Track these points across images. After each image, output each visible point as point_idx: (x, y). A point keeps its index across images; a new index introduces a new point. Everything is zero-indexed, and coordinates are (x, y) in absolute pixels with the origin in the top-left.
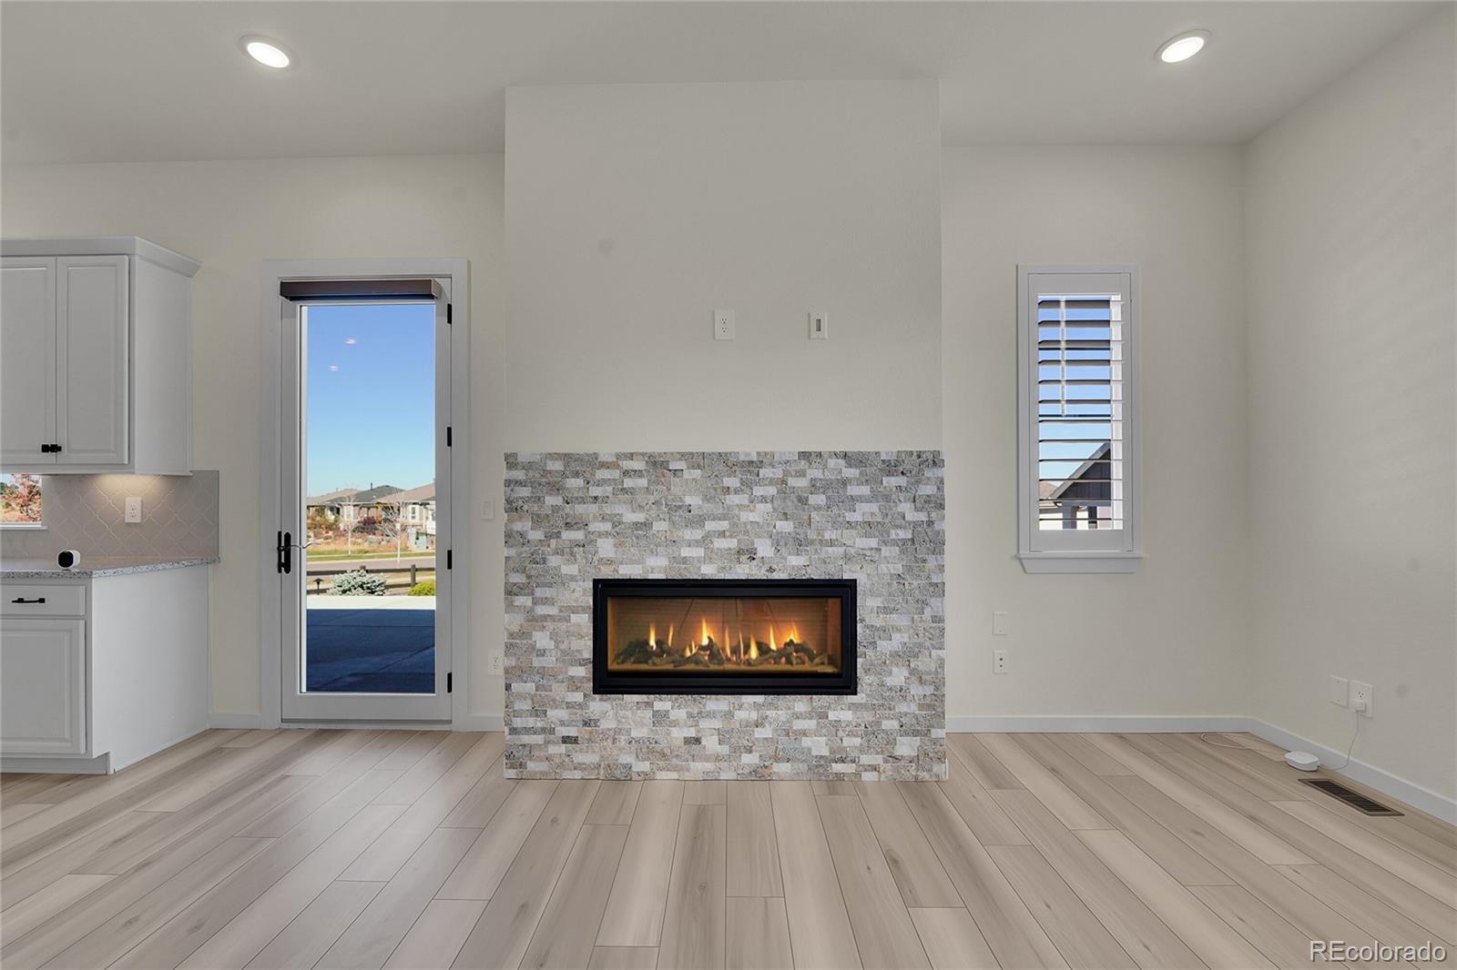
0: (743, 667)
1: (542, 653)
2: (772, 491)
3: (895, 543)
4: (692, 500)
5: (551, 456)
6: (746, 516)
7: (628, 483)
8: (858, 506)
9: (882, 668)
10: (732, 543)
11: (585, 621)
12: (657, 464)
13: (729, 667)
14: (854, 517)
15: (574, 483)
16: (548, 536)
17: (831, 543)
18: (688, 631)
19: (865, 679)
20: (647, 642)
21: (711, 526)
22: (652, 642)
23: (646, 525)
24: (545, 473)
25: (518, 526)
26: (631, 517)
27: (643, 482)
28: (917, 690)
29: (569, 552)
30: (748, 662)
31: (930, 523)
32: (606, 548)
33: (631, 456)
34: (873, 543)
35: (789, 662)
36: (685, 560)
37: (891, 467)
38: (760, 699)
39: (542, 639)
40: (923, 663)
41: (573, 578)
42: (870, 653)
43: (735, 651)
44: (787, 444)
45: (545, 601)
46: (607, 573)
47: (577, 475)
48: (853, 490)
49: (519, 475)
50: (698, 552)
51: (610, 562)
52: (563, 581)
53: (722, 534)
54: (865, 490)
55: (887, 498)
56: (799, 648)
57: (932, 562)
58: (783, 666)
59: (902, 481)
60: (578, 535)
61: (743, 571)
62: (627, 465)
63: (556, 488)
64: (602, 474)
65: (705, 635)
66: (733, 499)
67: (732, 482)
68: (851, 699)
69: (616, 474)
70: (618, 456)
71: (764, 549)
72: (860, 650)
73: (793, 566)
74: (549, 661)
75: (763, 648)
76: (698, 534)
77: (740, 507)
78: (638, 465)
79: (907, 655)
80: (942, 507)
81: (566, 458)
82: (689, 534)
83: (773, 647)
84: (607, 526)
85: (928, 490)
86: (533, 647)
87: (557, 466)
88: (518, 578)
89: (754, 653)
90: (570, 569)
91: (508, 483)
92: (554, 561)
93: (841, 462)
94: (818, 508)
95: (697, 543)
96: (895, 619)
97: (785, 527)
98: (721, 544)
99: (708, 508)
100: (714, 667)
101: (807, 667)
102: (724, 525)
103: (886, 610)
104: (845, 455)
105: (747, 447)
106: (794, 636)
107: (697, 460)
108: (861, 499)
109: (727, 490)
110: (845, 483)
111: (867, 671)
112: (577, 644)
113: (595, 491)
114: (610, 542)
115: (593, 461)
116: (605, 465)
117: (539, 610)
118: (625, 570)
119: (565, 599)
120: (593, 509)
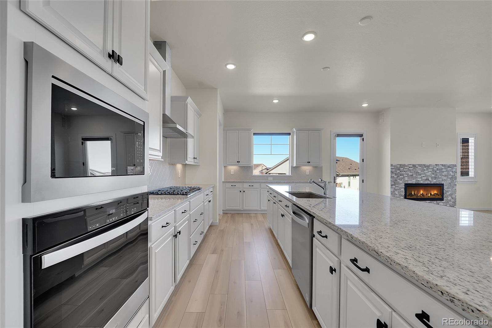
0: (428, 197)
1: (396, 195)
2: (431, 170)
3: (449, 178)
4: (419, 171)
5: (398, 164)
6: (427, 174)
7: (410, 169)
8: (444, 172)
9: (447, 197)
10: (425, 178)
11: (403, 190)
12: (414, 166)
13: (425, 197)
14: (443, 174)
15: (401, 169)
16: (398, 177)
17: (440, 178)
18: (419, 192)
19: (445, 199)
20: (412, 193)
21: (422, 175)
22: (413, 193)
23: (412, 175)
24: (397, 167)
25: (393, 175)
26: (410, 174)
27: (412, 169)
28: (452, 200)
29: (400, 179)
30: (428, 196)
31: (454, 175)
32: (406, 179)
33: (410, 165)
34: (446, 178)
35: (435, 196)
36: (418, 180)
37: (449, 167)
38: (429, 201)
39: (397, 192)
40: (453, 196)
41: (401, 183)
42: (445, 195)
43: (426, 195)
44: (434, 163)
45: (397, 187)
46: (407, 182)
47: (402, 167)
48: (443, 170)
49: (393, 167)
50: (421, 179)
51: (407, 181)
52: (399, 184)
53: (424, 177)
54: (445, 170)
55: (448, 171)
56: (436, 194)
57: (455, 181)
58: (434, 197)
59: (450, 169)
60: (402, 177)
61: (427, 182)
62: (409, 166)
63: (399, 169)
64: (406, 167)
65: (421, 192)
66: (425, 171)
67: (425, 169)
68: (443, 201)
69: (408, 167)
70: (408, 165)
71: (430, 179)
72: (444, 194)
73: (434, 181)
74: (398, 196)
75: (431, 194)
76: (420, 177)
77: (426, 172)
78: (411, 166)
79: (451, 195)
80: (456, 173)
81: (401, 165)
82: (419, 177)
83: (432, 194)
84: (407, 175)
85: (454, 170)
86: (395, 194)
87: (399, 166)
88: (393, 183)
89: (429, 195)
90: (401, 182)
91: (391, 169)
92: (398, 181)
93: (441, 166)
94: (438, 173)
95: (420, 178)
96: (449, 189)
97: (433, 175)
98: (423, 178)
99: (422, 172)
100: (423, 197)
101: (438, 197)
102: (424, 175)
103: (448, 188)
104: (442, 165)
105: (427, 163)
106: (436, 192)
107: (420, 165)
108: (444, 171)
109: (425, 170)
110: (442, 169)
111: (445, 197)
112: (402, 193)
113: (405, 170)
114: (407, 177)
115: (404, 165)
116: (406, 166)
117: (396, 188)
118: (410, 182)
119: (400, 186)
120: (404, 173)
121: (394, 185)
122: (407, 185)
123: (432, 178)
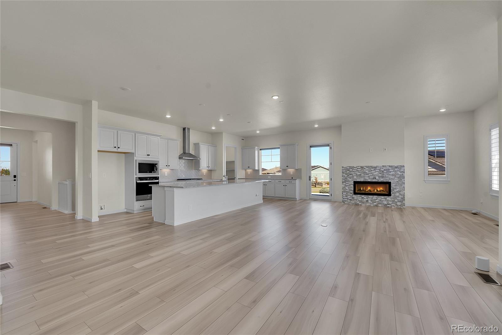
0: (374, 193)
1: (347, 190)
2: (378, 170)
3: (397, 177)
4: (367, 172)
5: (348, 167)
6: (374, 174)
7: (358, 170)
8: (391, 172)
9: (395, 193)
10: (373, 177)
11: (352, 186)
12: (362, 167)
13: (372, 192)
14: (391, 174)
15: (351, 170)
16: (348, 176)
17: (387, 177)
18: (366, 188)
19: (392, 195)
20: (361, 189)
21: (369, 175)
22: (362, 189)
23: (361, 175)
24: (347, 169)
25: (344, 175)
26: (358, 174)
27: (360, 170)
28: (400, 196)
29: (350, 178)
30: (375, 192)
31: (403, 175)
32: (355, 177)
33: (358, 166)
34: (394, 177)
35: (381, 192)
36: (366, 179)
37: (396, 167)
38: (377, 196)
39: (347, 188)
40: (401, 193)
41: (351, 181)
42: (393, 191)
43: (373, 190)
44: (380, 165)
45: (347, 183)
46: (355, 180)
47: (351, 169)
48: (390, 170)
49: (344, 169)
50: (368, 178)
51: (356, 179)
52: (349, 181)
53: (371, 176)
54: (392, 170)
55: (396, 171)
56: (382, 190)
57: (403, 180)
58: (380, 193)
59: (398, 169)
60: (352, 176)
61: (374, 180)
62: (358, 167)
63: (349, 170)
64: (354, 169)
65: (369, 188)
68: (390, 197)
69: (357, 169)
70: (357, 167)
71: (377, 178)
72: (391, 191)
73: (381, 180)
74: (348, 190)
75: (377, 190)
76: (368, 176)
77: (374, 173)
79: (399, 192)
80: (404, 172)
81: (350, 167)
82: (366, 176)
83: (379, 190)
84: (355, 175)
85: (402, 170)
86: (346, 189)
87: (349, 168)
89: (376, 191)
90: (351, 180)
91: (342, 170)
92: (348, 179)
93: (389, 167)
94: (385, 173)
95: (368, 177)
96: (397, 187)
97: (381, 175)
98: (370, 177)
99: (369, 173)
100: (370, 192)
101: (383, 193)
102: (371, 175)
103: (396, 186)
104: (389, 166)
105: (375, 165)
107: (368, 167)
108: (392, 171)
109: (372, 170)
110: (389, 169)
111: (393, 194)
112: (351, 189)
113: (354, 171)
114: (356, 177)
115: (353, 167)
116: (355, 168)
117: (347, 185)
118: (358, 180)
119: (350, 183)
120: (353, 173)
121: (344, 182)
122: (355, 183)
123: (379, 177)
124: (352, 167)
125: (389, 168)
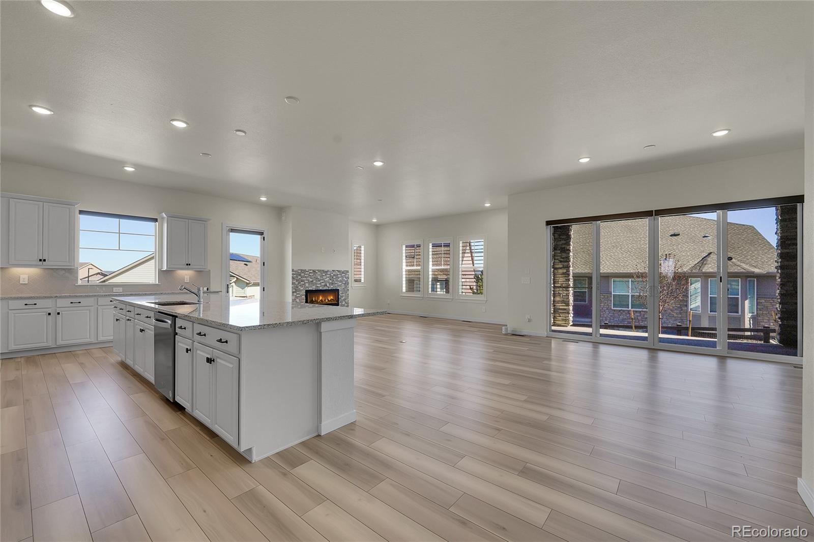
0: (326, 302)
2: (329, 276)
3: (343, 284)
4: (319, 277)
5: (299, 270)
6: (325, 280)
7: (310, 274)
8: (339, 278)
9: (342, 302)
11: (304, 297)
12: (314, 271)
13: (324, 302)
14: (339, 280)
16: (299, 283)
17: (336, 284)
18: (318, 298)
19: (340, 304)
20: (313, 300)
21: (321, 281)
23: (313, 281)
24: (298, 272)
25: (294, 281)
26: (310, 280)
27: (312, 274)
28: (346, 305)
31: (347, 281)
32: (307, 285)
34: (341, 284)
35: (331, 302)
36: (318, 287)
37: (343, 273)
40: (346, 301)
41: (302, 290)
43: (325, 300)
44: (331, 269)
46: (307, 289)
47: (303, 273)
48: (339, 276)
49: (294, 273)
50: (319, 285)
51: (308, 287)
52: (300, 290)
53: (323, 283)
55: (342, 277)
56: (333, 299)
57: (347, 286)
59: (344, 275)
60: (303, 283)
61: (325, 288)
62: (310, 271)
63: (300, 275)
64: (306, 273)
65: (321, 298)
66: (324, 277)
67: (324, 274)
68: (338, 306)
71: (328, 285)
72: (340, 299)
73: (331, 287)
75: (328, 300)
78: (311, 271)
79: (345, 300)
80: (348, 278)
81: (301, 270)
82: (318, 283)
84: (307, 281)
85: (347, 276)
87: (300, 272)
88: (294, 290)
90: (302, 288)
91: (293, 274)
92: (300, 287)
94: (334, 279)
96: (344, 295)
97: (331, 281)
98: (322, 284)
99: (322, 279)
100: (322, 302)
101: (333, 302)
102: (323, 281)
103: (342, 293)
104: (338, 271)
105: (326, 269)
106: (332, 298)
107: (319, 271)
111: (340, 302)
112: (303, 301)
113: (306, 276)
115: (305, 271)
116: (307, 271)
117: (297, 295)
118: (310, 289)
119: (301, 294)
120: (305, 278)
121: (295, 292)
122: (307, 292)
123: (330, 283)
124: (303, 270)
125: (338, 273)
